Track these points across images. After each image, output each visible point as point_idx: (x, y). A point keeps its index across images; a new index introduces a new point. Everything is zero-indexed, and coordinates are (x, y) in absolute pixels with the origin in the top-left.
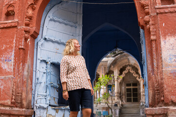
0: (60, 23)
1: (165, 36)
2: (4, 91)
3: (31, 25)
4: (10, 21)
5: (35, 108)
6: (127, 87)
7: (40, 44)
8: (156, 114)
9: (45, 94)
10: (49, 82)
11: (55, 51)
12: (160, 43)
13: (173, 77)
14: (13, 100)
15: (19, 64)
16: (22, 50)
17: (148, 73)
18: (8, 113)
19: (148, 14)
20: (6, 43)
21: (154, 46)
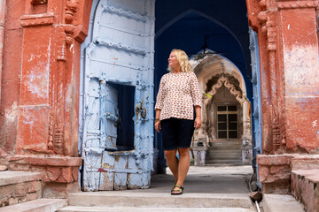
0: (119, 15)
1: (290, 45)
2: (34, 128)
3: (75, 22)
4: (41, 15)
5: (84, 154)
6: (219, 113)
7: (88, 51)
8: (273, 165)
9: (98, 132)
10: (104, 114)
11: (112, 61)
12: (282, 56)
13: (301, 109)
14: (51, 143)
15: (59, 84)
16: (61, 63)
17: (261, 101)
18: (43, 163)
19: (264, 8)
20: (35, 52)
21: (272, 59)
